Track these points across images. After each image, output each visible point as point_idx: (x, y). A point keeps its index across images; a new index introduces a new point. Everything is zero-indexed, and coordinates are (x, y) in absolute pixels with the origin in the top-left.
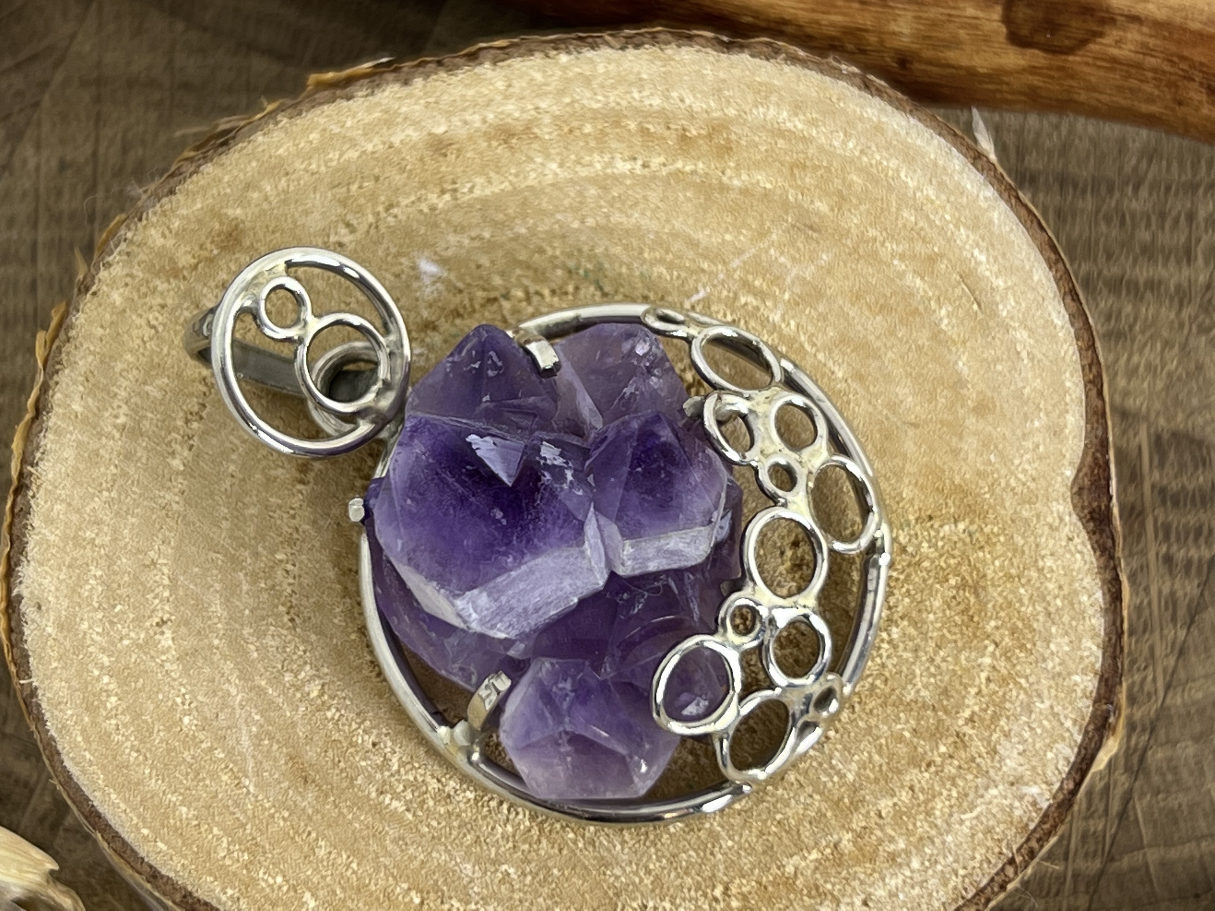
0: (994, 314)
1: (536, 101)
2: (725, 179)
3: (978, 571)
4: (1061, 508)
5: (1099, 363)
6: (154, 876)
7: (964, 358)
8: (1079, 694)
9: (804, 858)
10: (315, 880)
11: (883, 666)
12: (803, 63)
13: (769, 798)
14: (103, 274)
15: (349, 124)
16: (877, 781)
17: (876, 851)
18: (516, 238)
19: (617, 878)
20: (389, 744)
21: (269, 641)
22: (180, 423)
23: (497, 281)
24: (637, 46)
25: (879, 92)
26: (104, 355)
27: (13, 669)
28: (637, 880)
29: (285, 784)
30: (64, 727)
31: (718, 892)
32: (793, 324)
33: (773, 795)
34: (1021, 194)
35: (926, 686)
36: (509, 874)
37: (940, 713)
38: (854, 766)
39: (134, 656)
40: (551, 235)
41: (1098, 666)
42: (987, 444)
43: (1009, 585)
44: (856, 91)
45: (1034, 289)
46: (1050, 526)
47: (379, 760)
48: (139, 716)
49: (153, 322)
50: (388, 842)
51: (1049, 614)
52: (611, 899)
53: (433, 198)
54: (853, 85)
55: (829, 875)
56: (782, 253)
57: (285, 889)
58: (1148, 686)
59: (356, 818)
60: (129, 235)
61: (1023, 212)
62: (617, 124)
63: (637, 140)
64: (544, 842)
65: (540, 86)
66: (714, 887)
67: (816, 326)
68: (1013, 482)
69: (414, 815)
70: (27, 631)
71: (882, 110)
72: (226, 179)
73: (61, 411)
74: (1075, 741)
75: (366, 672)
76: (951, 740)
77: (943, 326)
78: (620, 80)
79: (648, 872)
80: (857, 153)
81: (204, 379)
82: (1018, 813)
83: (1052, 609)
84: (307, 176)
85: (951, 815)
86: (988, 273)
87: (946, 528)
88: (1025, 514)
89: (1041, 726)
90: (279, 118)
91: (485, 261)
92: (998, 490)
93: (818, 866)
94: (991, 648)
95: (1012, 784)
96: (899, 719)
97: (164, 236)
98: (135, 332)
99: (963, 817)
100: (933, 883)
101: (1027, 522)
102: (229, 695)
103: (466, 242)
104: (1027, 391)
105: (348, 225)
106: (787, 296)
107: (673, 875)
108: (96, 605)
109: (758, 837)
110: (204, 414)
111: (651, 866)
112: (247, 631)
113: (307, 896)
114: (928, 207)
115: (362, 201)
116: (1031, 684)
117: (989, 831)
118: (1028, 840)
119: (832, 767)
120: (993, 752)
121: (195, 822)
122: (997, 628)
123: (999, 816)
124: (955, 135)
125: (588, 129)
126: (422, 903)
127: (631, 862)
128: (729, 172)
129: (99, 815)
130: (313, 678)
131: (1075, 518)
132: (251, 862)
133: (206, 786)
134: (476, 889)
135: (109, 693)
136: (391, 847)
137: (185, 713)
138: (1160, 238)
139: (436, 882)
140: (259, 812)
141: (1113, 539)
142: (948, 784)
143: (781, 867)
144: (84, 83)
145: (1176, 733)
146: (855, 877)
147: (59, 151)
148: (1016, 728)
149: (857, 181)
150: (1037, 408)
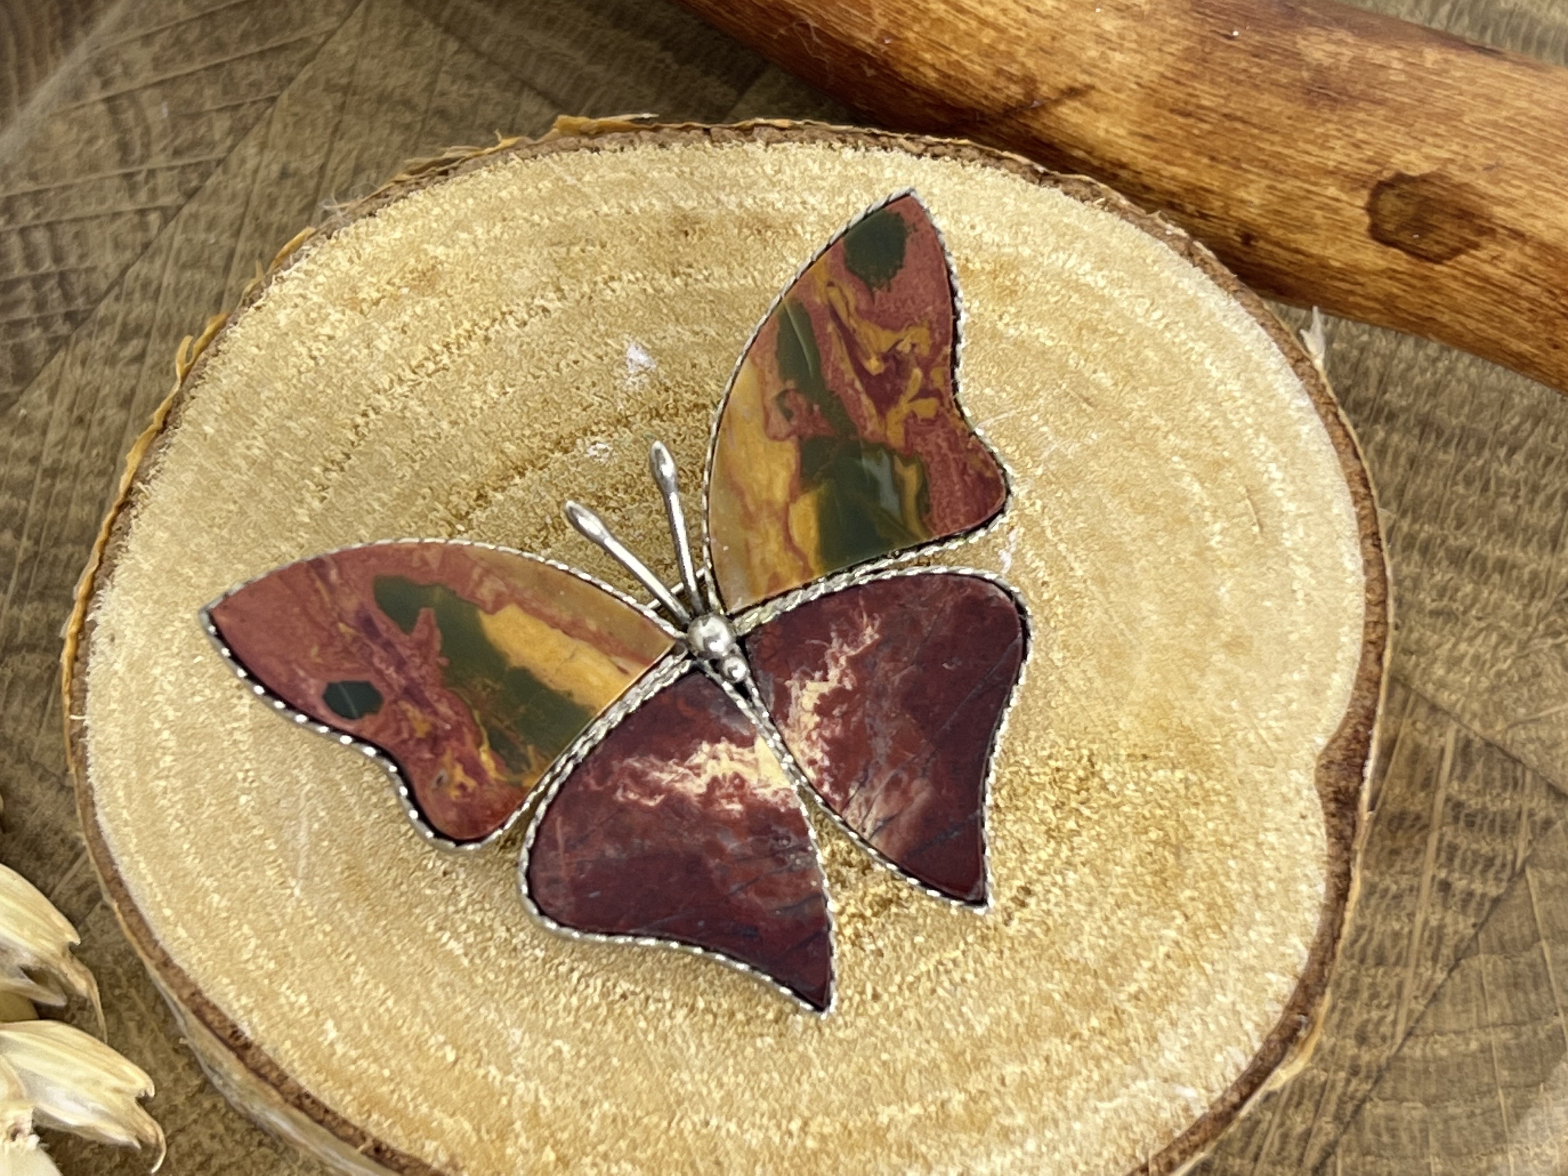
0: (1276, 542)
1: (806, 195)
2: (1000, 325)
3: (1186, 829)
4: (1301, 779)
5: (1386, 624)
6: (166, 963)
7: (1229, 584)
8: (1271, 995)
9: (903, 1110)
10: (343, 1008)
11: (1048, 913)
12: (1123, 214)
13: (878, 1033)
14: (274, 289)
15: (587, 178)
16: (1009, 1042)
17: (988, 1120)
19: (683, 1083)
20: (463, 876)
22: (317, 470)
23: (711, 385)
24: (935, 156)
25: (1203, 264)
26: (251, 378)
27: (67, 701)
28: (705, 1091)
29: (335, 896)
30: (106, 777)
31: (795, 1126)
32: (1039, 503)
33: (885, 1031)
34: (1341, 412)
35: (1092, 948)
36: (559, 1051)
37: (1102, 982)
38: (986, 1020)
39: (203, 716)
41: (1300, 969)
42: (1231, 687)
43: (1218, 854)
44: (1177, 257)
45: (1330, 522)
46: (1283, 796)
47: (447, 892)
48: (191, 782)
49: (316, 353)
50: (434, 985)
51: (1257, 896)
52: (669, 1106)
53: (661, 279)
54: (1174, 248)
55: (926, 1135)
56: (1046, 423)
57: (306, 1010)
58: (1385, 1028)
59: (405, 950)
60: (313, 252)
61: (1339, 433)
64: (610, 1025)
65: (813, 179)
66: (790, 1120)
67: (1065, 511)
68: (1252, 737)
69: (471, 961)
71: (1201, 284)
72: (437, 211)
73: (190, 429)
74: (1252, 1049)
76: (1106, 1014)
77: (1213, 543)
79: (721, 1085)
80: (1160, 327)
81: (356, 427)
82: (1165, 1115)
83: (1263, 892)
84: (526, 226)
85: (1085, 1100)
86: (1280, 494)
87: (1161, 773)
88: (1259, 777)
89: (1217, 1023)
90: (512, 155)
91: (703, 360)
92: (1232, 743)
93: (917, 1123)
94: (1180, 920)
95: (1166, 1080)
96: (1052, 977)
97: (351, 261)
98: (293, 360)
99: (1100, 1105)
101: (1256, 786)
102: (297, 782)
103: (688, 337)
104: (1293, 637)
105: (559, 289)
106: (1039, 471)
107: (747, 1095)
108: (175, 650)
109: (856, 1074)
110: (346, 466)
111: (725, 1079)
113: (330, 1025)
114: (1227, 405)
115: (581, 266)
116: (1216, 972)
117: (1126, 1128)
118: (1169, 1149)
119: (961, 1014)
120: (1153, 1039)
122: (1192, 899)
123: (1143, 1114)
124: (1280, 329)
126: (456, 1062)
127: (702, 1070)
128: (1006, 318)
129: (121, 883)
131: (1314, 794)
132: (276, 973)
133: (247, 877)
134: (521, 1060)
135: (165, 751)
136: (436, 991)
137: (244, 792)
138: (1525, 515)
139: (477, 1042)
140: (298, 918)
141: (1354, 826)
142: (1091, 1064)
143: (874, 1114)
144: (330, 88)
145: (1405, 1088)
146: (957, 1145)
147: (284, 157)
148: (1186, 1018)
149: (1152, 359)
150: (1301, 659)
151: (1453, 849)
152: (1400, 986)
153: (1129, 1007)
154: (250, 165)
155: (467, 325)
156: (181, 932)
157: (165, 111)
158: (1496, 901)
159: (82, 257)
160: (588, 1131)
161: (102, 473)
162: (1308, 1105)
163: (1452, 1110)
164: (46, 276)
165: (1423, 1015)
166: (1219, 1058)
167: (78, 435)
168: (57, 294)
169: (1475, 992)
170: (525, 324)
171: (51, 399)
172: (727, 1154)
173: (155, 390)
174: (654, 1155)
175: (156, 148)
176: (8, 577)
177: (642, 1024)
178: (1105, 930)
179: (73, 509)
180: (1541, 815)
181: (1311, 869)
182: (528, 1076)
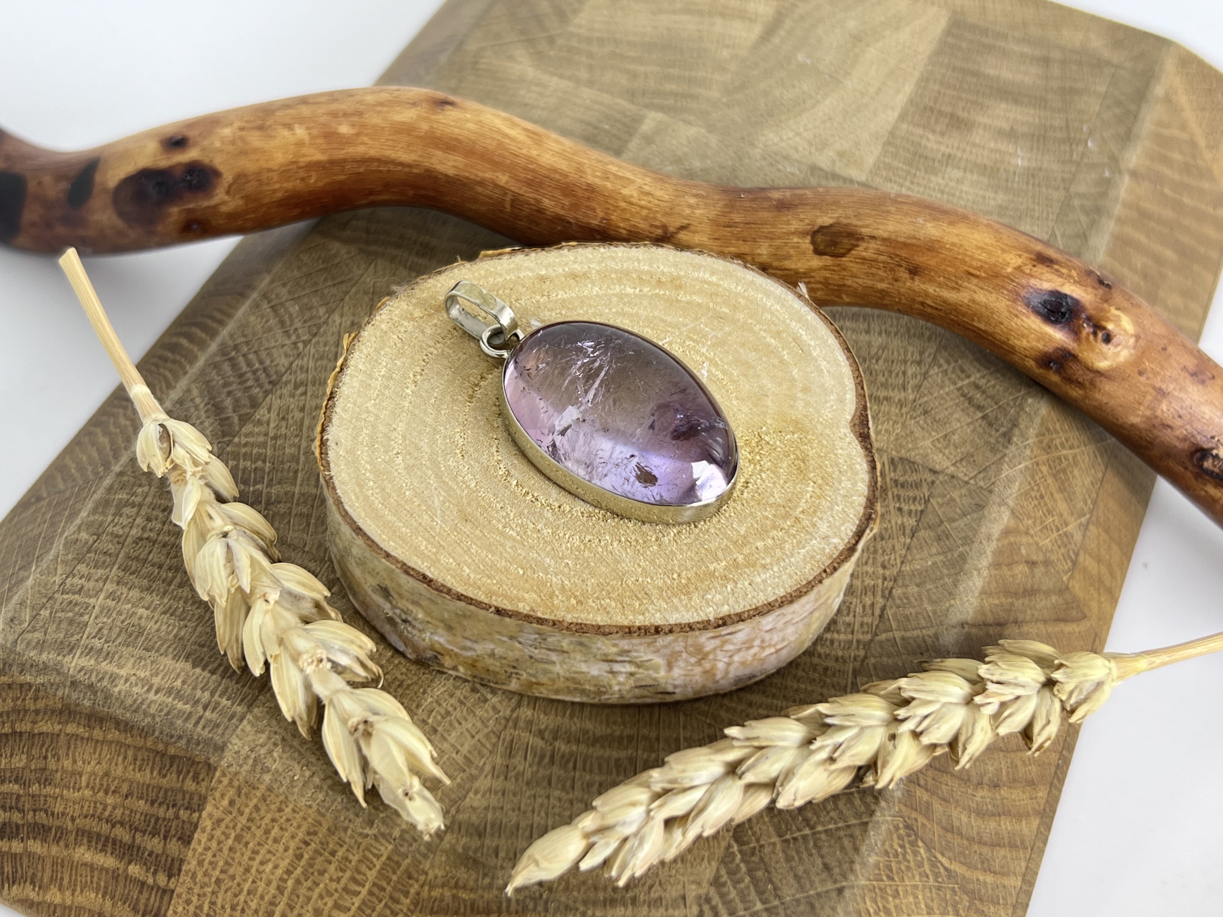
0: (810, 355)
1: (589, 265)
2: (679, 298)
3: (805, 453)
4: (845, 431)
5: (861, 376)
6: (388, 556)
7: (796, 370)
8: (857, 504)
9: (719, 564)
10: (470, 561)
12: (716, 258)
14: (378, 318)
15: (499, 269)
16: (756, 535)
17: (755, 563)
19: (623, 568)
20: (509, 508)
21: (450, 463)
22: (411, 375)
24: (637, 247)
25: (753, 271)
26: (376, 348)
27: (322, 468)
28: (634, 569)
29: (456, 521)
30: (346, 492)
31: (675, 576)
34: (821, 311)
35: (780, 498)
36: (567, 564)
37: (787, 509)
38: (744, 528)
39: (383, 466)
41: (866, 493)
42: (807, 404)
43: (820, 460)
46: (840, 437)
47: (504, 514)
48: (384, 490)
49: (401, 337)
50: (507, 548)
51: (840, 472)
52: (620, 577)
53: (538, 297)
54: (740, 266)
55: (731, 571)
56: (707, 327)
57: (454, 564)
58: (892, 562)
59: (491, 537)
60: (391, 304)
61: (823, 318)
62: (627, 275)
63: (637, 281)
64: (587, 552)
65: (590, 259)
66: (673, 574)
68: (821, 419)
70: (329, 452)
71: (753, 276)
73: (353, 368)
74: (855, 523)
75: (499, 478)
76: (793, 520)
77: (785, 358)
78: (629, 259)
79: (639, 566)
80: (742, 291)
82: (827, 551)
83: (842, 470)
85: (793, 549)
86: (806, 339)
87: (789, 437)
88: (828, 432)
89: (839, 516)
90: (466, 264)
92: (814, 423)
93: (726, 568)
94: (812, 484)
95: (824, 539)
96: (767, 510)
97: (407, 305)
98: (391, 340)
99: (800, 551)
100: (784, 577)
101: (828, 435)
102: (430, 484)
104: (827, 385)
106: (709, 343)
107: (652, 568)
108: (365, 444)
110: (423, 373)
111: (641, 564)
113: (465, 568)
114: (776, 313)
115: (504, 297)
116: (832, 499)
117: (813, 557)
120: (814, 525)
122: (815, 476)
123: (818, 551)
124: (789, 287)
125: (613, 276)
126: (524, 574)
127: (630, 562)
128: (681, 295)
129: (360, 529)
130: (472, 479)
131: (852, 435)
132: (437, 552)
133: (416, 520)
134: (551, 569)
135: (369, 480)
136: (509, 550)
137: (407, 489)
138: (890, 381)
139: (531, 565)
140: (442, 532)
141: (871, 445)
142: (792, 538)
143: (707, 567)
144: (366, 293)
145: (907, 582)
146: (745, 572)
147: (351, 318)
148: (825, 516)
149: (743, 302)
150: (832, 392)
151: (899, 497)
152: (893, 546)
153: (802, 516)
154: (337, 322)
156: (392, 543)
157: (297, 308)
158: (922, 512)
159: (272, 361)
160: (587, 590)
161: (297, 436)
162: (869, 594)
163: (928, 587)
164: (257, 370)
165: (905, 556)
166: (843, 528)
167: (284, 424)
168: (263, 375)
169: (924, 544)
171: (269, 412)
172: (650, 590)
173: (314, 405)
174: (619, 595)
175: (296, 321)
176: (263, 478)
177: (600, 549)
178: (783, 491)
179: (287, 450)
180: (929, 480)
181: (859, 460)
182: (556, 574)
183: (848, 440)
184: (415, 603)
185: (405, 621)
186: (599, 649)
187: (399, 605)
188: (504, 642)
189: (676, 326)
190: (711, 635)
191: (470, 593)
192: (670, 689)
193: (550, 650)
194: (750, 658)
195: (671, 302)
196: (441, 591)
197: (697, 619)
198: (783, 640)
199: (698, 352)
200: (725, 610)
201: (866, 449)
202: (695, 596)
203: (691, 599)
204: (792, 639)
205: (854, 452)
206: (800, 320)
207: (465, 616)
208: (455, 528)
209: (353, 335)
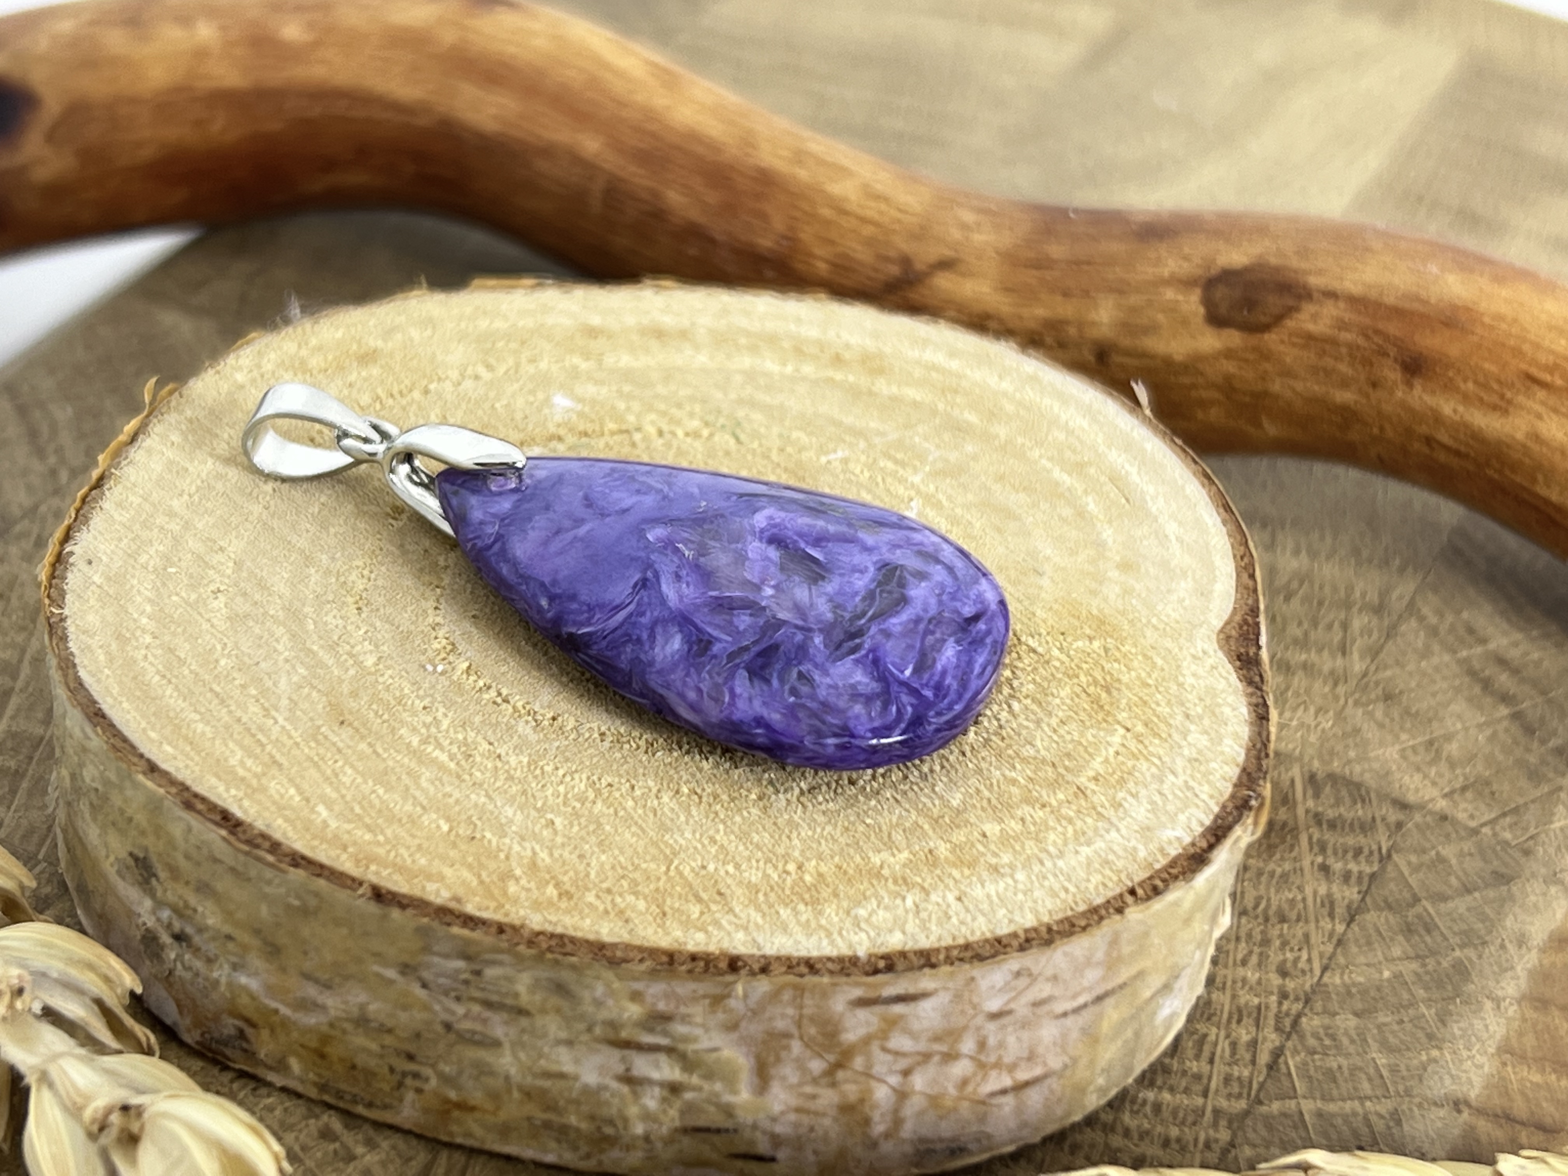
0: (1143, 509)
1: (693, 318)
2: (874, 388)
3: (1112, 675)
4: (1206, 646)
5: (1251, 555)
6: (151, 769)
7: (1110, 532)
8: (1218, 776)
10: (333, 796)
11: (1001, 727)
14: (231, 361)
16: (983, 809)
17: (976, 860)
18: (657, 396)
19: (676, 841)
20: (442, 710)
21: (329, 618)
23: (631, 418)
25: (1037, 359)
26: (213, 410)
27: (46, 601)
28: (699, 846)
29: (319, 722)
30: (89, 647)
31: (791, 867)
32: (932, 487)
35: (1046, 749)
36: (553, 823)
37: (1061, 770)
38: (959, 796)
39: (181, 610)
40: (692, 399)
41: (1241, 758)
42: (1127, 592)
43: (1145, 690)
45: (1186, 497)
47: (429, 719)
48: (171, 651)
50: (423, 779)
51: (1187, 716)
52: (666, 856)
55: (919, 871)
57: (297, 799)
58: (1303, 965)
59: (391, 758)
61: (1178, 450)
62: (772, 341)
63: (791, 354)
66: (786, 862)
67: (955, 490)
68: (1154, 621)
69: (457, 764)
70: (70, 575)
72: (373, 322)
73: (157, 438)
74: (1211, 810)
75: (430, 654)
76: (1071, 792)
77: (1089, 509)
78: (779, 316)
82: (1142, 854)
83: (1192, 713)
85: (1065, 844)
86: (1138, 481)
87: (1080, 644)
88: (1167, 644)
89: (1174, 794)
91: (621, 405)
92: (1139, 625)
93: (909, 863)
94: (1122, 731)
96: (1014, 768)
97: (299, 347)
99: (1079, 849)
100: (1039, 893)
101: (1167, 650)
102: (275, 651)
103: (604, 393)
104: (1174, 562)
105: (487, 365)
106: (927, 468)
107: (741, 848)
108: (150, 569)
109: (843, 833)
111: (718, 838)
112: (307, 609)
113: (321, 808)
114: (1080, 433)
115: (504, 353)
116: (1164, 763)
117: (1107, 862)
118: (1151, 878)
120: (1117, 805)
121: (210, 735)
122: (1130, 718)
123: (1121, 853)
124: (1112, 395)
125: (742, 341)
126: (450, 830)
127: (694, 832)
128: (879, 386)
129: (104, 717)
130: (371, 652)
131: (1220, 654)
132: (264, 774)
133: (230, 712)
134: (514, 828)
136: (425, 784)
137: (223, 655)
139: (470, 818)
140: (284, 739)
141: (1261, 676)
142: (1064, 823)
143: (866, 858)
145: (1334, 1006)
146: (950, 875)
148: (1143, 792)
149: (1010, 408)
150: (1184, 574)
151: (1323, 843)
152: (1306, 935)
153: (1092, 786)
155: (407, 382)
156: (168, 749)
158: (1373, 877)
160: (588, 875)
162: (1248, 1021)
165: (1333, 954)
166: (1182, 818)
169: (1374, 937)
170: (459, 384)
172: (729, 887)
174: (657, 890)
177: (630, 803)
178: (1055, 738)
180: (1391, 820)
181: (1231, 699)
182: (523, 839)
183: (1210, 661)
184: (204, 889)
185: (179, 937)
186: (598, 1003)
187: (170, 897)
188: (391, 982)
189: (859, 433)
190: (858, 993)
191: (323, 854)
192: (763, 1147)
193: (488, 1004)
194: (952, 1091)
195: (855, 394)
196: (257, 846)
197: (828, 950)
198: (1031, 1057)
199: (902, 481)
200: (894, 942)
201: (1250, 682)
202: (830, 910)
203: (821, 913)
204: (1055, 1062)
205: (1222, 685)
206: (1128, 446)
207: (305, 912)
208: (315, 735)
209: (171, 386)
